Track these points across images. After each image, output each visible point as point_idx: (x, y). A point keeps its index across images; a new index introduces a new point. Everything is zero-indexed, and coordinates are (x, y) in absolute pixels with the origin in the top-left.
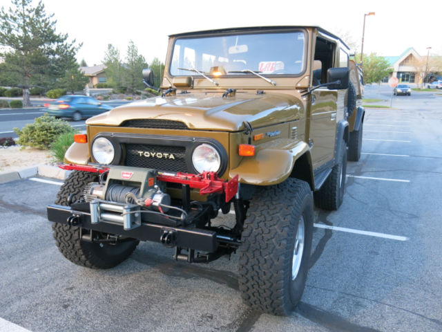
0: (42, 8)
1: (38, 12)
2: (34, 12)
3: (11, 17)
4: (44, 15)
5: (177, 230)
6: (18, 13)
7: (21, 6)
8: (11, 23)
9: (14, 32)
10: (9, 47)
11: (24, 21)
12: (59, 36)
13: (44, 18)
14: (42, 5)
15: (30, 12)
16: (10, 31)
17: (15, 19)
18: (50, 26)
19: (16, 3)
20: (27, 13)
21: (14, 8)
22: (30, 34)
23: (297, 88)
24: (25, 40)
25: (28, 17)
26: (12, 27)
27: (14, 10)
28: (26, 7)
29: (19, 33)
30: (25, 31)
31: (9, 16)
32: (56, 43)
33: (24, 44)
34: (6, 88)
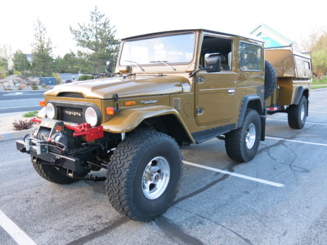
0: (108, 22)
1: (105, 25)
2: (103, 25)
3: (89, 29)
4: (109, 27)
5: (62, 156)
6: (94, 26)
7: (95, 22)
8: (89, 33)
9: (90, 39)
10: (87, 48)
11: (97, 31)
12: (117, 40)
13: (109, 29)
14: (107, 20)
15: (100, 25)
16: (88, 39)
17: (91, 30)
18: (112, 34)
19: (92, 20)
20: (98, 26)
21: (91, 23)
22: (99, 39)
23: (187, 72)
24: (96, 44)
25: (99, 28)
26: (89, 36)
27: (91, 25)
28: (98, 22)
29: (93, 39)
30: (96, 37)
31: (88, 29)
32: (116, 45)
33: (96, 46)
34: (88, 75)
